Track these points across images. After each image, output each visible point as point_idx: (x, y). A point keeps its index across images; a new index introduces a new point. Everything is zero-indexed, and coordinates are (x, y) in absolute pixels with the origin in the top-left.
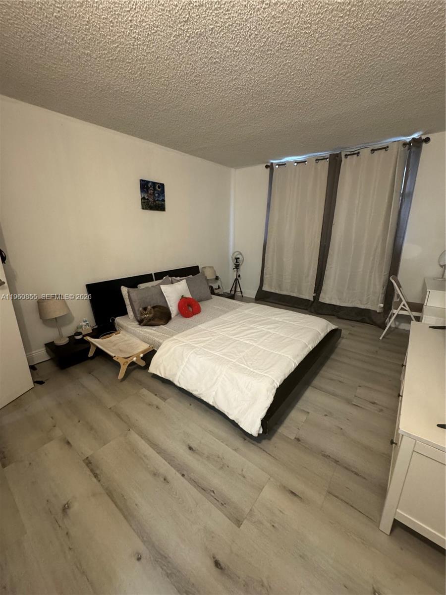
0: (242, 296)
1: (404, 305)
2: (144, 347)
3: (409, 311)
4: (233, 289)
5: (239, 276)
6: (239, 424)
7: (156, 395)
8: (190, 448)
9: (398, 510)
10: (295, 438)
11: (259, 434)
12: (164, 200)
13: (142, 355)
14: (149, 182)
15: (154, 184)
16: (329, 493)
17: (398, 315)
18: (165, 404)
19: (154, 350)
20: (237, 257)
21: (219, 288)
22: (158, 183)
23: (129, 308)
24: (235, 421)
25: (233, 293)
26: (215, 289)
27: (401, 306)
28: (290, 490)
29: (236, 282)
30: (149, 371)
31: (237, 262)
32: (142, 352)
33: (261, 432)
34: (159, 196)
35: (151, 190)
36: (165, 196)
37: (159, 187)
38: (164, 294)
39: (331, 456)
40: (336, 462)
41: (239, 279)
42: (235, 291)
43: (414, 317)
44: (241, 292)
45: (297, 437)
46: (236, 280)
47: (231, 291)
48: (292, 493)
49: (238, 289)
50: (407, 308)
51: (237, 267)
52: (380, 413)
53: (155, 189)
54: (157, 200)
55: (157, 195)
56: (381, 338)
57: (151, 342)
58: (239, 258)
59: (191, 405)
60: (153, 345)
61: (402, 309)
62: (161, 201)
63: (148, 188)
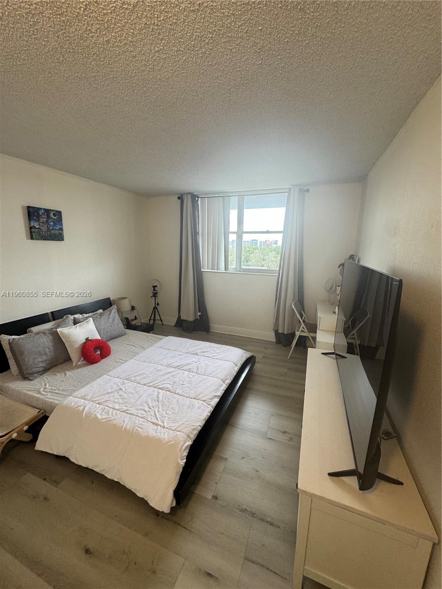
0: (163, 324)
1: (303, 328)
2: (31, 414)
3: (307, 332)
4: (152, 318)
5: (158, 304)
6: (149, 502)
7: (45, 479)
8: (87, 551)
9: (306, 567)
10: (213, 496)
11: (172, 509)
12: (62, 229)
13: (26, 428)
14: (40, 209)
15: (47, 211)
16: (246, 559)
17: (300, 336)
18: (57, 491)
19: (45, 415)
20: (155, 285)
21: (136, 318)
22: (53, 211)
23: (12, 362)
24: (145, 498)
25: (152, 322)
26: (131, 320)
27: (301, 328)
28: (206, 572)
29: (155, 312)
30: (36, 449)
31: (154, 290)
32: (26, 424)
33: (174, 505)
34: (55, 224)
35: (43, 218)
36: (63, 224)
37: (55, 215)
38: (63, 339)
39: (249, 509)
40: (253, 514)
41: (158, 307)
42: (154, 320)
43: (312, 337)
44: (161, 321)
45: (215, 495)
46: (155, 308)
47: (150, 319)
48: (209, 575)
49: (157, 317)
50: (306, 330)
51: (155, 295)
52: (289, 443)
53: (49, 217)
54: (52, 229)
55: (52, 223)
56: (289, 358)
57: (40, 406)
58: (156, 286)
59: (93, 483)
60: (44, 410)
61: (302, 331)
62: (58, 230)
63: (38, 216)
